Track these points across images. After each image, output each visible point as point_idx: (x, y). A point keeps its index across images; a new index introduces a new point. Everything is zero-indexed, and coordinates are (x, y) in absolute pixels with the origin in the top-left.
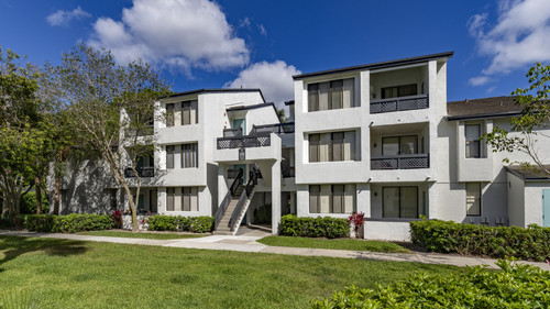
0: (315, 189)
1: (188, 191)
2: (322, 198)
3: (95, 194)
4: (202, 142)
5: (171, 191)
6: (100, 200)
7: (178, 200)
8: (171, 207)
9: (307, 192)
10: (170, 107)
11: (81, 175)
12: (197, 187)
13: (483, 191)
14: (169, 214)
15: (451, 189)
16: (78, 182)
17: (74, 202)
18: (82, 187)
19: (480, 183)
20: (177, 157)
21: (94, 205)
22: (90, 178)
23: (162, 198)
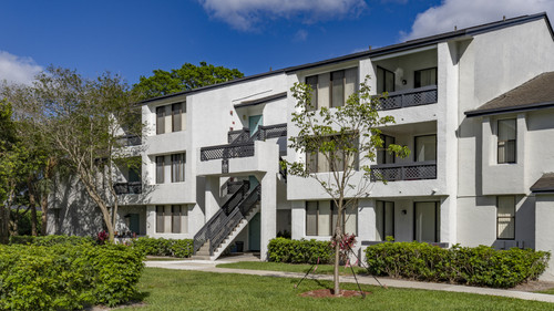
0: (312, 206)
1: (179, 210)
2: (320, 217)
3: (87, 215)
4: (190, 152)
5: (160, 209)
6: (92, 222)
7: (168, 220)
8: (160, 228)
9: (304, 211)
10: (160, 111)
11: (73, 192)
12: (186, 205)
13: (518, 207)
14: (157, 236)
15: (478, 204)
16: (71, 201)
17: (67, 223)
18: (74, 206)
19: (514, 196)
20: (168, 169)
21: (86, 227)
22: (82, 196)
23: (152, 217)
